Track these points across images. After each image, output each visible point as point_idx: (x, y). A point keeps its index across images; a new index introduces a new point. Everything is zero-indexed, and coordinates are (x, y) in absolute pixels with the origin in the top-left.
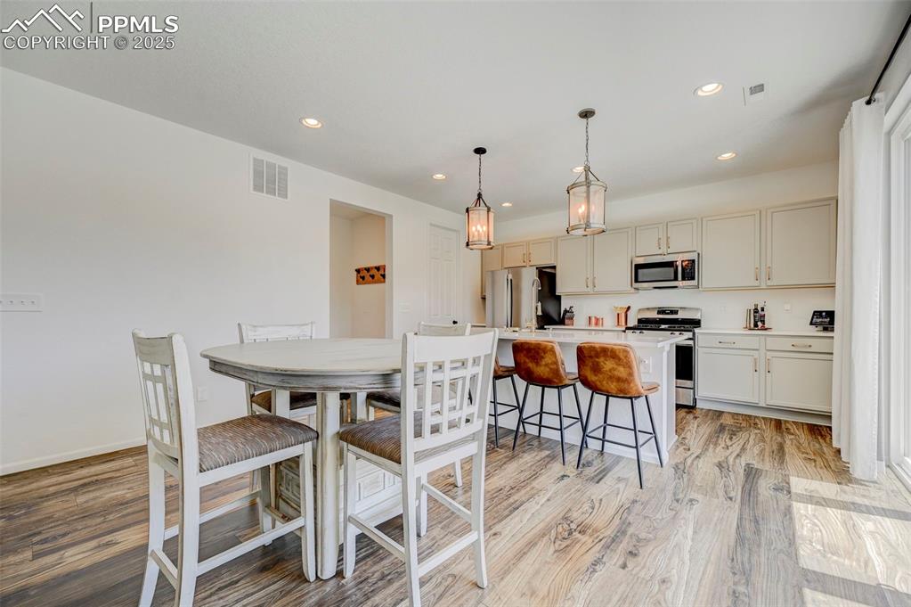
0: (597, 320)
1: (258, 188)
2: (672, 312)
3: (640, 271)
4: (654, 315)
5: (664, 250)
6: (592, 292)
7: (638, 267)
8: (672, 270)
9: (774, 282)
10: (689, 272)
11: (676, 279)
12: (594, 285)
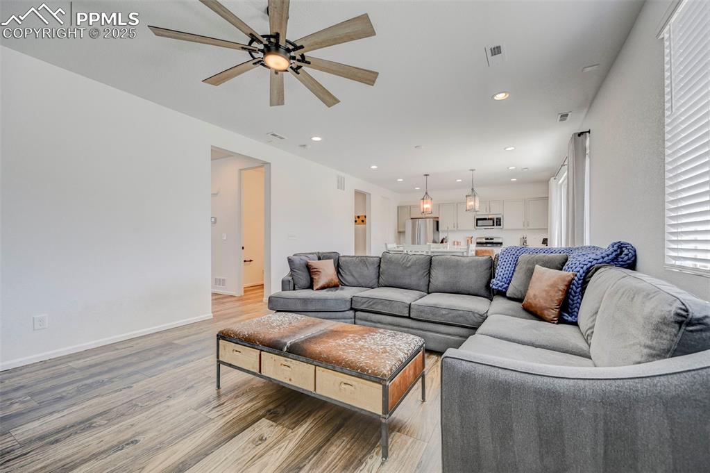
0: (457, 243)
1: (338, 188)
2: (491, 239)
3: (479, 221)
4: (484, 241)
5: (488, 213)
6: (456, 229)
7: (478, 220)
8: (492, 221)
9: (531, 227)
10: (498, 222)
11: (493, 225)
12: (457, 227)
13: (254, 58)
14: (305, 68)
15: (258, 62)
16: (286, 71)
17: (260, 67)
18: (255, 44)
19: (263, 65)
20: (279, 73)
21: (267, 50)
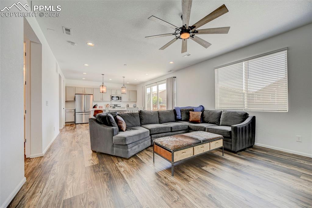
0: (101, 107)
2: (116, 105)
4: (114, 106)
5: (116, 94)
9: (131, 101)
11: (119, 99)
12: (103, 100)
13: (177, 37)
14: (196, 35)
15: (178, 38)
16: (188, 38)
17: (179, 39)
18: (177, 32)
19: (180, 38)
20: (186, 40)
21: (182, 33)
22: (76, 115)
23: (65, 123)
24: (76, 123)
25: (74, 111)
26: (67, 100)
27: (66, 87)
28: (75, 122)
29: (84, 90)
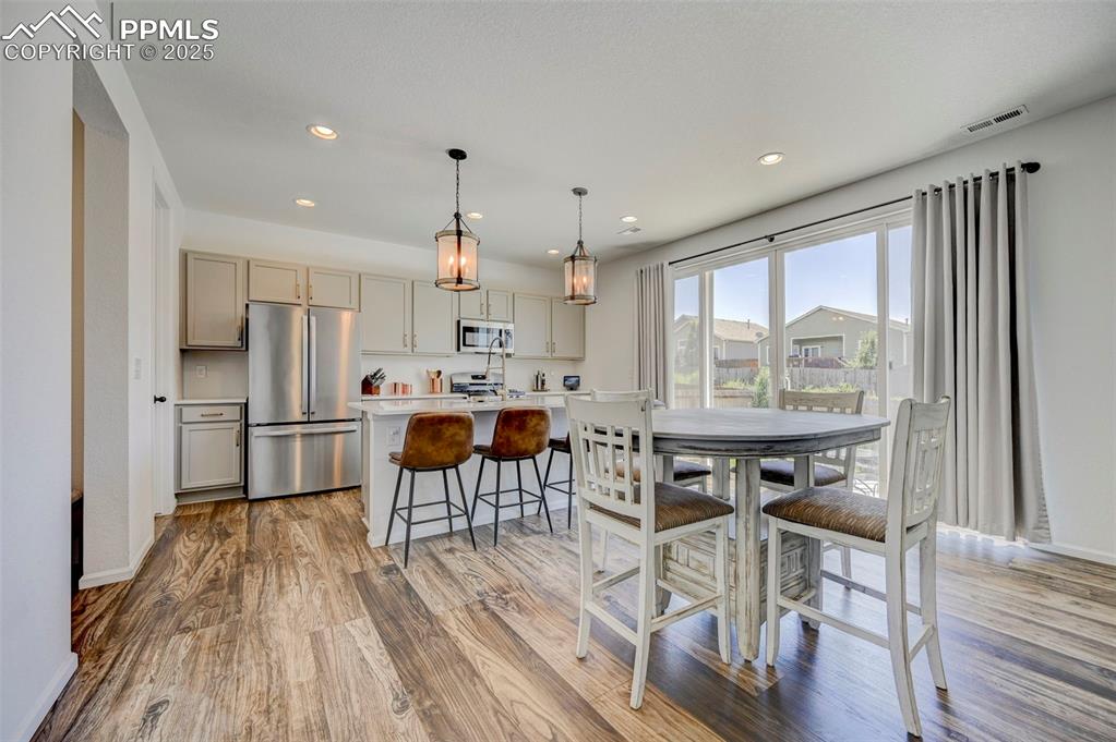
0: (404, 386)
2: (483, 377)
3: (467, 335)
4: (469, 380)
5: (485, 316)
6: (411, 352)
7: (465, 329)
9: (558, 354)
12: (413, 346)
22: (253, 441)
23: (177, 495)
24: (252, 496)
25: (235, 413)
26: (193, 342)
27: (185, 257)
28: (245, 489)
29: (302, 282)
